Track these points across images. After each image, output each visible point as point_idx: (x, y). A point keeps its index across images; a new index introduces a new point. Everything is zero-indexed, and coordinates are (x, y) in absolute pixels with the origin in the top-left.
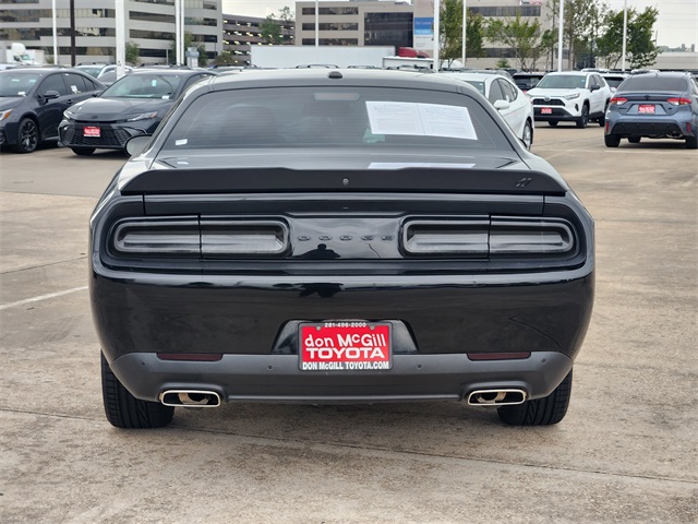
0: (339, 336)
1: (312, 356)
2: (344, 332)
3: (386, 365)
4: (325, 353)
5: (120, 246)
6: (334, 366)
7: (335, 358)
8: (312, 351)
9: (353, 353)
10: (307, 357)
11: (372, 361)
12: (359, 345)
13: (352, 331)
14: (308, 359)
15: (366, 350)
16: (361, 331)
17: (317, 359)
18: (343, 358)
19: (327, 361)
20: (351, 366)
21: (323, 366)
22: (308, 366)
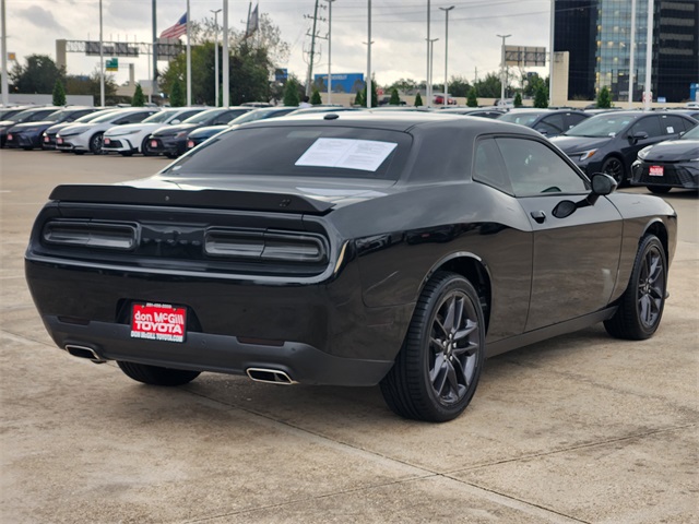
0: (156, 314)
1: (139, 327)
2: (160, 311)
3: (180, 339)
4: (147, 326)
5: (47, 237)
6: (150, 336)
7: (151, 331)
8: (138, 323)
9: (163, 327)
10: (134, 328)
11: (172, 334)
12: (166, 322)
13: (164, 311)
14: (136, 329)
15: (171, 326)
16: (169, 311)
17: (141, 330)
18: (157, 331)
19: (146, 331)
20: (160, 337)
21: (144, 335)
22: (134, 334)
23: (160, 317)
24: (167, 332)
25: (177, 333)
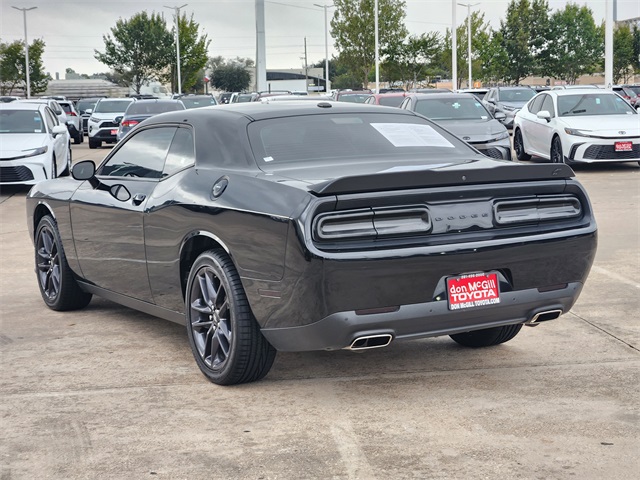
0: (469, 284)
1: (456, 300)
2: (472, 281)
3: (497, 300)
4: (463, 297)
6: (469, 305)
7: (468, 300)
8: (454, 296)
9: (478, 295)
10: (452, 301)
11: (489, 298)
12: (480, 289)
13: (476, 280)
14: (454, 303)
15: (485, 292)
16: (481, 279)
17: (458, 302)
18: (473, 299)
19: (464, 302)
20: (479, 303)
21: (463, 306)
22: (454, 307)
23: (473, 287)
24: (483, 298)
25: (492, 297)
